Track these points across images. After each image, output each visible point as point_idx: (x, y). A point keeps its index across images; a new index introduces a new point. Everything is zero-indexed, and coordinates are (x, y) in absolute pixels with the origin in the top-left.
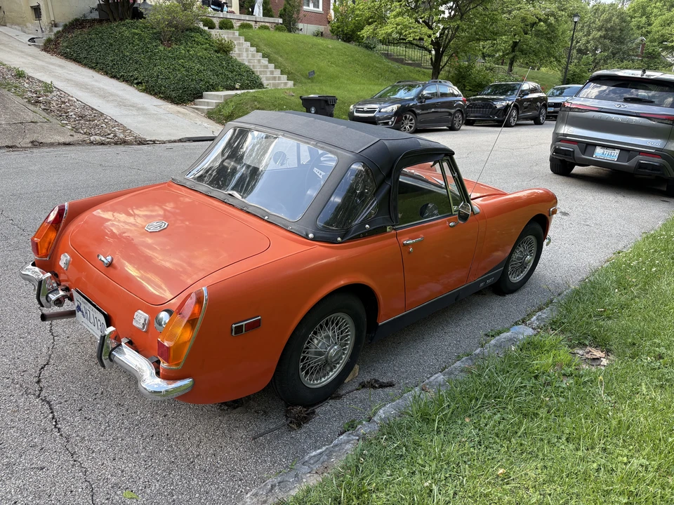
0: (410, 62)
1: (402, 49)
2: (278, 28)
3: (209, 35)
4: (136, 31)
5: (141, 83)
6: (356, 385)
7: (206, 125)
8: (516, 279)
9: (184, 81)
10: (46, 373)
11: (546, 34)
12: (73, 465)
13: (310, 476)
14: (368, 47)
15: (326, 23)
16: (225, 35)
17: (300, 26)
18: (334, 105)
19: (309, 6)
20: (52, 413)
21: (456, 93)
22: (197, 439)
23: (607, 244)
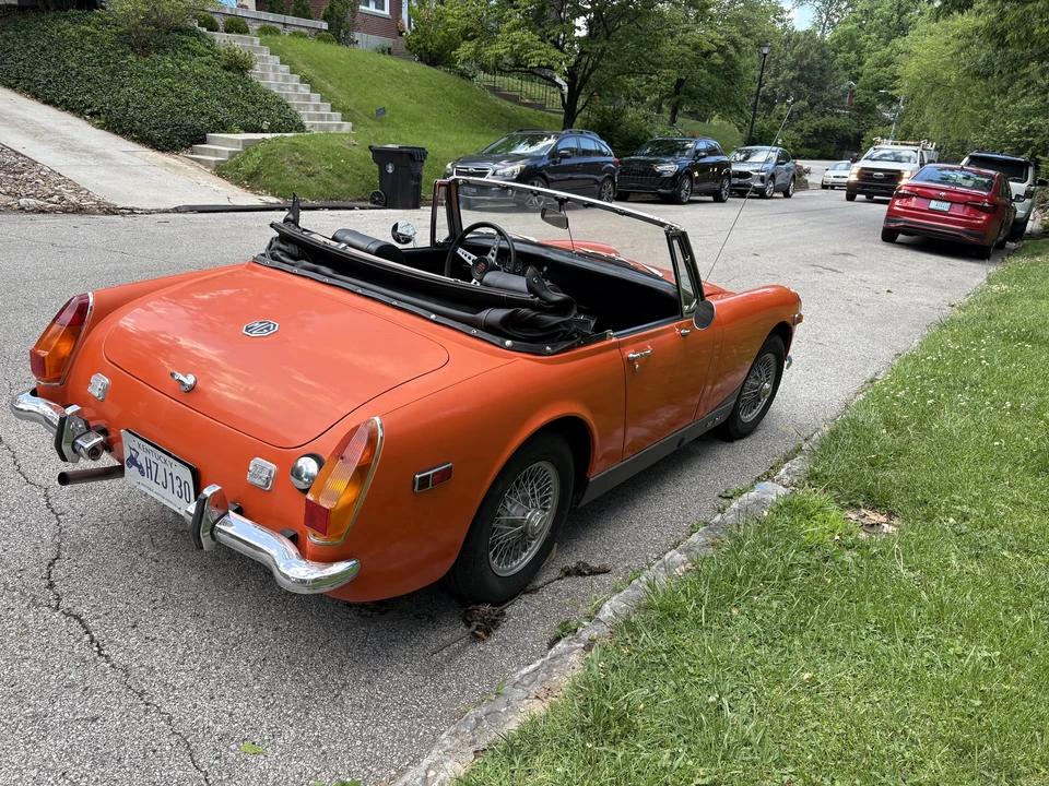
0: (527, 101)
1: (515, 81)
2: (319, 35)
3: (212, 42)
4: (88, 29)
5: (98, 113)
6: (555, 573)
7: (215, 186)
8: (748, 417)
9: (173, 114)
10: (59, 572)
11: (724, 70)
12: (146, 711)
13: (528, 703)
14: (463, 75)
15: (395, 34)
16: (237, 43)
17: (357, 36)
18: (422, 161)
19: (368, 5)
20: (87, 633)
21: (605, 150)
22: (336, 660)
23: (852, 370)
